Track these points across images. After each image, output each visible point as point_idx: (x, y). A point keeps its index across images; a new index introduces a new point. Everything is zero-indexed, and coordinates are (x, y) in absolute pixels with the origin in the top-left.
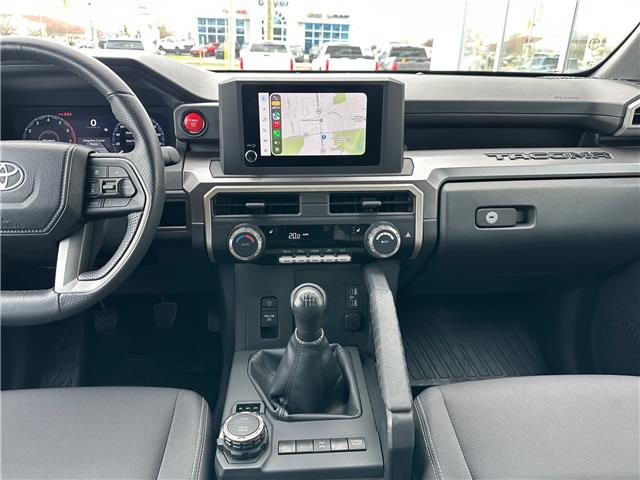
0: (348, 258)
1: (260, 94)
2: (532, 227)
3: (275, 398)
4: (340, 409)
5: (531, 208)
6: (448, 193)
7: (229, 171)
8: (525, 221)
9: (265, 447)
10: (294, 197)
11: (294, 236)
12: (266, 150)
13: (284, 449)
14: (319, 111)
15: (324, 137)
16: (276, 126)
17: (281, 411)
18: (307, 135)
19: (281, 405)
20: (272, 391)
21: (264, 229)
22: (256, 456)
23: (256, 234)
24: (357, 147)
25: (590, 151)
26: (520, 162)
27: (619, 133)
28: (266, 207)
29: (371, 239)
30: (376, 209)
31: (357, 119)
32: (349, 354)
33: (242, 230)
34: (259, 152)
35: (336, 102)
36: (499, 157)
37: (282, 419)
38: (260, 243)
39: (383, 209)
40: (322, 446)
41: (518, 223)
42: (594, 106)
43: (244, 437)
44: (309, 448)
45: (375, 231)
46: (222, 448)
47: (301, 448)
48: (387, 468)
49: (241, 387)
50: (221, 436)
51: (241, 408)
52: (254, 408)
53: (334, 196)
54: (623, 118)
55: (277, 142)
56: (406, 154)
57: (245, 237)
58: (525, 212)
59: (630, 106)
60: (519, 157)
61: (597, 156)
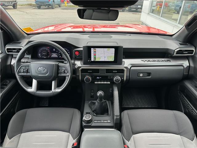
0: (109, 83)
1: (92, 49)
2: (150, 77)
3: (93, 111)
4: (106, 114)
5: (151, 73)
6: (132, 70)
7: (84, 64)
8: (149, 76)
9: (92, 121)
10: (98, 70)
11: (98, 78)
12: (92, 60)
13: (95, 122)
14: (104, 52)
15: (105, 57)
16: (95, 55)
17: (95, 114)
18: (101, 57)
19: (95, 113)
20: (93, 110)
21: (92, 76)
22: (90, 123)
23: (90, 78)
24: (112, 59)
25: (166, 59)
26: (149, 62)
27: (173, 56)
28: (92, 72)
29: (114, 79)
30: (116, 73)
31: (112, 54)
32: (109, 102)
33: (87, 77)
34: (91, 60)
35: (108, 50)
36: (144, 61)
37: (95, 116)
38: (91, 79)
39: (117, 73)
40: (102, 121)
41: (147, 76)
42: (168, 49)
43: (88, 119)
44: (100, 122)
45: (115, 78)
46: (83, 121)
47: (98, 122)
48: (114, 126)
49: (87, 109)
50: (83, 119)
51: (87, 113)
52: (89, 113)
53: (107, 70)
54: (174, 53)
55: (95, 58)
56: (123, 60)
57: (88, 78)
58: (149, 74)
59: (176, 50)
60: (149, 61)
61: (168, 61)
